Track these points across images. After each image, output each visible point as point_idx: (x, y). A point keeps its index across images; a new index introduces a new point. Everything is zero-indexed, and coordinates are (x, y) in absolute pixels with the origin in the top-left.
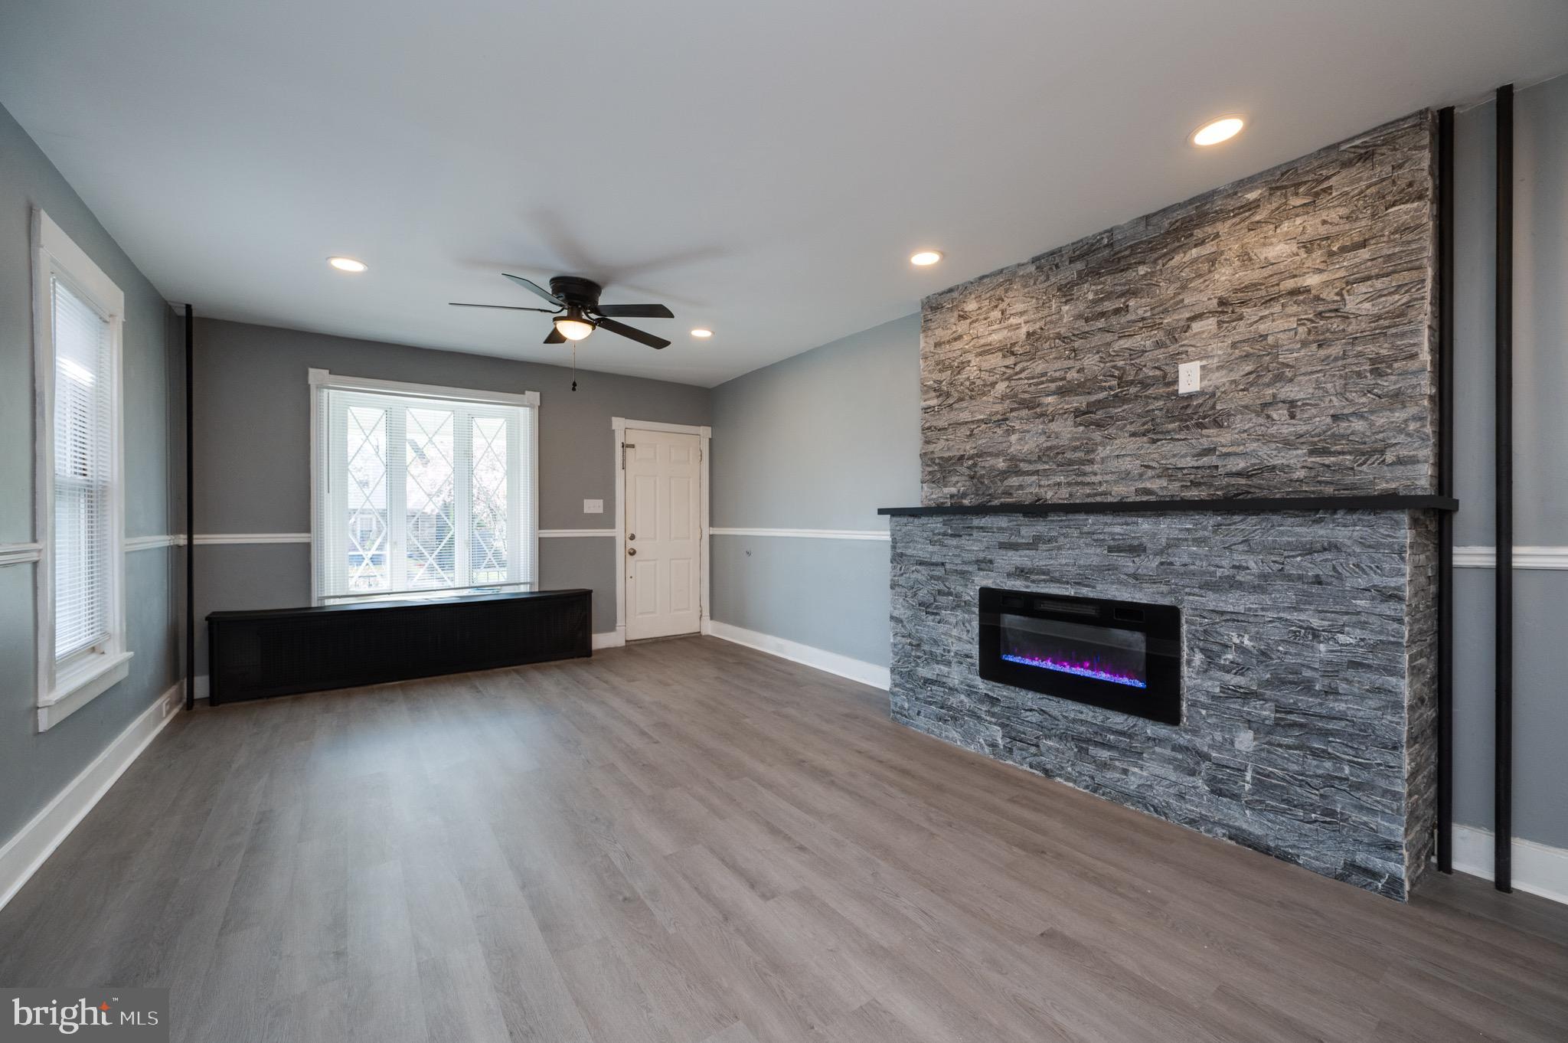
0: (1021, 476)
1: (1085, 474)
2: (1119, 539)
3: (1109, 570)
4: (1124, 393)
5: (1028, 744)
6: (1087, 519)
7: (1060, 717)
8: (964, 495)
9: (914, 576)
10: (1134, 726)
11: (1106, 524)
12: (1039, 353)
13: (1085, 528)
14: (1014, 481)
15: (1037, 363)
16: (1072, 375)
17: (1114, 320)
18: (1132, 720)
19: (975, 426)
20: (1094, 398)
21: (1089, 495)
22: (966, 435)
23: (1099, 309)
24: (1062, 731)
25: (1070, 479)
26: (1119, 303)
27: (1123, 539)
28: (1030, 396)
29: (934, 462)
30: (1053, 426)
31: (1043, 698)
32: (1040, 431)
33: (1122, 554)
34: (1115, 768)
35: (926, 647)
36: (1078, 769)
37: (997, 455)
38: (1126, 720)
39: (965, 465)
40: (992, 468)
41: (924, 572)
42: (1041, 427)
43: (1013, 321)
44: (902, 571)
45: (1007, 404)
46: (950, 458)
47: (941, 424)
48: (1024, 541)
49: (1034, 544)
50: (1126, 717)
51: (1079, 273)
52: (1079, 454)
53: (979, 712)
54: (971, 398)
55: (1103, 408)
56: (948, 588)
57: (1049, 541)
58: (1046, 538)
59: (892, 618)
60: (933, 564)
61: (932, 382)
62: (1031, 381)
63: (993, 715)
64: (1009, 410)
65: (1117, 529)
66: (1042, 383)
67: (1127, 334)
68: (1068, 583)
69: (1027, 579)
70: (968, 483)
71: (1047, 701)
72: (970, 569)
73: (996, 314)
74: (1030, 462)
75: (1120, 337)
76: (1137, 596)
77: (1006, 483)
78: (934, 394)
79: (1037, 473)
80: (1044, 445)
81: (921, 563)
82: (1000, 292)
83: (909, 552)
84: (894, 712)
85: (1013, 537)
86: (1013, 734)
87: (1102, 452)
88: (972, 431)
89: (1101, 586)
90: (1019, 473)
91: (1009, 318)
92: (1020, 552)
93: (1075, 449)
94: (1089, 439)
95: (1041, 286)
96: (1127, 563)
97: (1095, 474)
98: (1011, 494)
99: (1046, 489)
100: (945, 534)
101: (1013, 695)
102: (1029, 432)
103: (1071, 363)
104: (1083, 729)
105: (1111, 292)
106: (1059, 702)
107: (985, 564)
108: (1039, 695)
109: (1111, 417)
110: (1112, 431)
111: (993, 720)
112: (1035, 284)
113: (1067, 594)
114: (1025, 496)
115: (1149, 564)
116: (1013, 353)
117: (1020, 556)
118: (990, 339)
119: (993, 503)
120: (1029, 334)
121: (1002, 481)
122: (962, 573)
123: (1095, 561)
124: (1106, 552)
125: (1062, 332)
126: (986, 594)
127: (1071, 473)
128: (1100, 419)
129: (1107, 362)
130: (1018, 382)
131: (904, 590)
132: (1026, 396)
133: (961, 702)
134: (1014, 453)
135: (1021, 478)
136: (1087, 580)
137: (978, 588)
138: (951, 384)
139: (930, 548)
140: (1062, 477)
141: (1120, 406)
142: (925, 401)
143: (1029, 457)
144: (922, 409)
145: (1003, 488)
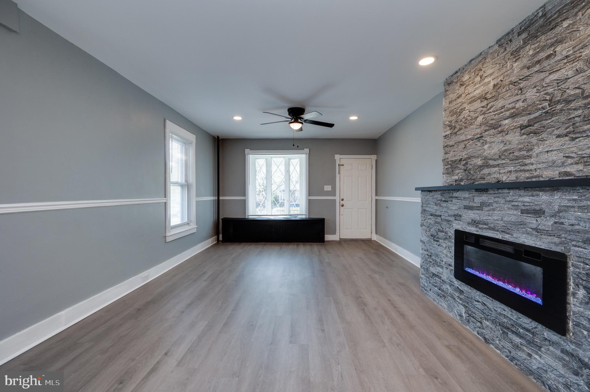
0: (490, 168)
1: (526, 165)
2: (527, 206)
3: (521, 225)
4: (553, 109)
5: (477, 320)
6: (509, 193)
7: (493, 310)
8: (461, 180)
9: (429, 221)
10: (536, 328)
11: (520, 196)
12: (500, 96)
13: (508, 198)
14: (486, 171)
15: (499, 102)
16: (520, 105)
17: (545, 63)
18: (534, 324)
19: (467, 142)
20: (532, 116)
21: (528, 178)
22: (463, 148)
23: (536, 59)
24: (494, 318)
25: (517, 168)
26: (550, 51)
27: (529, 206)
28: (495, 121)
29: (448, 164)
30: (508, 138)
31: (484, 296)
32: (500, 141)
33: (529, 215)
34: (523, 351)
35: (433, 257)
36: (502, 343)
37: (478, 157)
38: (531, 322)
39: (462, 164)
40: (475, 165)
41: (433, 220)
42: (501, 138)
43: (486, 80)
44: (425, 219)
45: (483, 128)
46: (455, 161)
47: (451, 143)
48: (476, 205)
49: (479, 208)
50: (531, 320)
51: (524, 40)
52: (524, 153)
53: (454, 296)
54: (466, 127)
55: (538, 122)
56: (442, 228)
57: (489, 205)
58: (487, 204)
59: (421, 241)
60: (436, 216)
61: (448, 122)
62: (496, 113)
63: (461, 299)
64: (484, 131)
65: (527, 199)
66: (502, 112)
67: (555, 70)
68: (498, 231)
69: (477, 227)
70: (463, 174)
71: (487, 298)
72: (451, 219)
73: (478, 79)
74: (495, 160)
75: (550, 74)
76: (538, 243)
77: (482, 172)
78: (448, 128)
79: (498, 165)
80: (503, 149)
81: (432, 215)
82: (480, 66)
83: (428, 209)
84: (422, 287)
85: (471, 203)
86: (470, 313)
87: (537, 150)
88: (466, 145)
89: (516, 234)
90: (489, 166)
91: (484, 79)
92: (474, 212)
93: (520, 150)
94: (529, 143)
95: (501, 56)
96: (532, 221)
97: (532, 164)
98: (484, 178)
99: (503, 175)
100: (441, 200)
101: (470, 291)
102: (494, 142)
103: (518, 97)
104: (505, 320)
105: (545, 46)
106: (492, 301)
107: (457, 217)
108: (482, 294)
109: (544, 127)
110: (544, 135)
111: (461, 302)
112: (498, 55)
113: (497, 237)
114: (491, 179)
115: (547, 223)
116: (486, 99)
117: (474, 214)
118: (475, 93)
120: (495, 86)
121: (480, 171)
122: (448, 221)
123: (513, 219)
124: (520, 213)
125: (513, 80)
126: (458, 233)
127: (517, 165)
128: (536, 129)
129: (541, 92)
130: (489, 115)
131: (426, 228)
132: (493, 122)
133: (447, 289)
134: (486, 155)
136: (509, 230)
137: (454, 230)
138: (456, 122)
139: (436, 207)
140: (512, 167)
141: (550, 119)
142: (445, 133)
143: (494, 157)
144: (443, 137)
145: (480, 175)
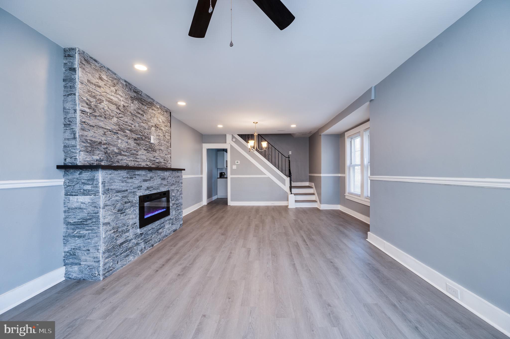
0: (121, 156)
1: (137, 158)
2: (163, 177)
3: (162, 184)
5: (150, 241)
12: (126, 114)
14: (120, 157)
15: (125, 117)
17: (141, 117)
18: (164, 219)
19: (106, 131)
20: (137, 136)
22: (103, 134)
23: (139, 111)
24: (155, 231)
25: (134, 159)
26: (142, 113)
29: (88, 142)
30: (130, 141)
32: (126, 141)
36: (157, 238)
37: (114, 146)
39: (102, 147)
40: (113, 151)
41: (120, 196)
44: (110, 198)
45: (117, 127)
46: (95, 142)
47: (91, 123)
48: (148, 178)
51: (135, 97)
54: (105, 118)
55: (139, 140)
56: (128, 200)
57: (153, 178)
60: (124, 191)
61: (86, 99)
62: (124, 123)
63: (142, 239)
64: (118, 130)
65: (162, 174)
66: (127, 125)
68: (155, 189)
69: (149, 190)
70: (104, 155)
73: (114, 90)
74: (124, 151)
75: (142, 122)
76: (165, 190)
78: (87, 106)
79: (126, 155)
80: (127, 147)
81: (119, 192)
83: (112, 187)
86: (146, 241)
87: (140, 153)
88: (105, 133)
90: (121, 154)
91: (117, 95)
95: (127, 92)
96: (164, 182)
97: (139, 159)
102: (123, 140)
103: (132, 123)
104: (158, 227)
105: (141, 109)
108: (151, 224)
110: (141, 147)
111: (142, 241)
113: (155, 192)
114: (124, 163)
116: (119, 109)
117: (147, 183)
118: (112, 97)
119: (113, 165)
120: (124, 106)
121: (116, 156)
122: (133, 192)
124: (161, 180)
125: (132, 112)
126: (140, 197)
127: (134, 157)
128: (139, 143)
129: (140, 127)
130: (120, 121)
131: (110, 207)
132: (122, 127)
133: (134, 242)
134: (120, 147)
135: (122, 157)
136: (159, 187)
137: (138, 197)
138: (96, 106)
140: (132, 158)
141: (142, 141)
142: (82, 106)
143: (124, 150)
144: (80, 110)
145: (116, 159)
